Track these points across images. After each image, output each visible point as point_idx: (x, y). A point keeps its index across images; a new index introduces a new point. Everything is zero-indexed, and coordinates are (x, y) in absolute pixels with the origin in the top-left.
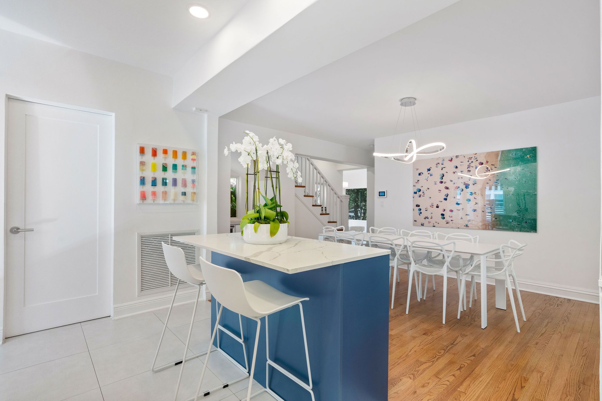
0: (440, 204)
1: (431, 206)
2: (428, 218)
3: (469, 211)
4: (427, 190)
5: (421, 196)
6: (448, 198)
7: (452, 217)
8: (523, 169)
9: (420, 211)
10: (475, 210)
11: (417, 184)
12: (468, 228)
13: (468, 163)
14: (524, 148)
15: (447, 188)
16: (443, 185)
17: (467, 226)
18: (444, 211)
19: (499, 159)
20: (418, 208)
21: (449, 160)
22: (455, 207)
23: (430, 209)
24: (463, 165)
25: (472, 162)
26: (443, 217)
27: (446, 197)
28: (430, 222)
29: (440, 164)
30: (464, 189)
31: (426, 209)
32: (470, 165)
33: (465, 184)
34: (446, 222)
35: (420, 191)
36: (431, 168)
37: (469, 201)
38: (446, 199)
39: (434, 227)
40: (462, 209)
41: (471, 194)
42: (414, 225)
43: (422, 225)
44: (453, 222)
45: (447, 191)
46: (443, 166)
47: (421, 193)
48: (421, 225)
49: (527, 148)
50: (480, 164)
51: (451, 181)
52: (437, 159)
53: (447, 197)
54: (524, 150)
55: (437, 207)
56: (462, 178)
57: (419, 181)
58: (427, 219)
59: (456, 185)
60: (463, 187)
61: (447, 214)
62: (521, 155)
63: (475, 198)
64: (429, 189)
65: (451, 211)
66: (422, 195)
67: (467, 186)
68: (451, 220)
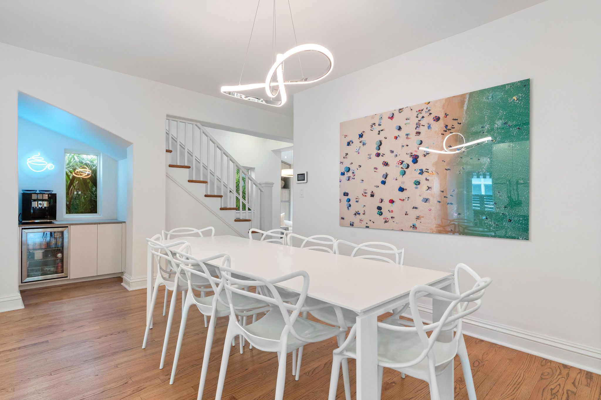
0: (376, 191)
1: (364, 194)
2: (359, 214)
3: (419, 202)
4: (359, 168)
5: (351, 179)
6: (387, 181)
7: (392, 211)
8: (505, 123)
9: (349, 203)
10: (427, 200)
11: (345, 159)
12: (415, 230)
13: (417, 120)
14: (508, 84)
15: (386, 164)
16: (381, 159)
17: (414, 227)
18: (381, 202)
19: (465, 108)
20: (346, 197)
21: (389, 118)
22: (397, 195)
23: (362, 199)
24: (409, 123)
25: (423, 117)
26: (380, 212)
27: (384, 179)
28: (362, 221)
29: (377, 124)
30: (411, 164)
31: (357, 200)
32: (420, 122)
33: (412, 156)
34: (384, 220)
35: (349, 170)
36: (364, 132)
37: (417, 183)
38: (384, 183)
39: (367, 229)
40: (407, 199)
41: (422, 172)
42: (341, 225)
43: (352, 225)
44: (394, 220)
45: (385, 169)
46: (380, 128)
47: (350, 174)
48: (350, 225)
49: (512, 84)
50: (434, 120)
51: (392, 152)
52: (373, 117)
53: (386, 178)
54: (507, 88)
55: (372, 196)
56: (407, 146)
57: (347, 154)
58: (357, 215)
59: (399, 159)
60: (409, 160)
61: (386, 206)
62: (501, 98)
63: (427, 180)
64: (360, 166)
65: (392, 201)
66: (352, 177)
67: (415, 159)
68: (392, 217)
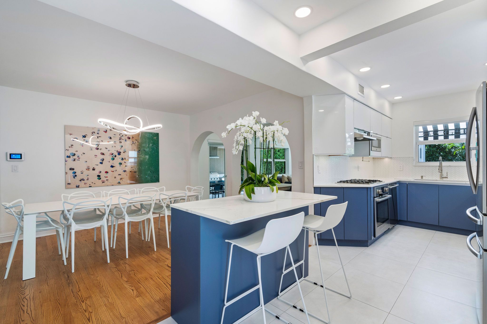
0: (96, 167)
1: (87, 169)
2: (84, 180)
3: (121, 172)
4: (83, 155)
5: (76, 160)
6: (104, 162)
7: (107, 177)
8: (153, 145)
9: (75, 174)
10: (125, 171)
11: (70, 148)
12: (120, 184)
13: (120, 136)
14: (153, 133)
15: (103, 154)
16: (99, 152)
17: (119, 183)
18: (100, 173)
19: (140, 137)
20: (73, 171)
21: (104, 131)
22: (109, 169)
23: (86, 172)
24: (116, 137)
25: (123, 136)
26: (99, 178)
27: (101, 162)
28: (86, 183)
29: (96, 133)
30: (117, 155)
31: (82, 172)
32: (121, 138)
33: (118, 152)
34: (102, 182)
35: (74, 155)
36: (86, 135)
37: (121, 164)
38: (101, 163)
39: (90, 188)
40: (115, 171)
41: (122, 159)
42: (66, 188)
43: (78, 187)
44: (108, 181)
45: (102, 157)
46: (98, 135)
47: (75, 157)
48: (76, 187)
49: (154, 133)
50: (128, 138)
51: (107, 148)
52: (93, 128)
53: (103, 161)
54: (153, 134)
55: (94, 169)
56: (115, 147)
57: (72, 145)
58: (82, 181)
59: (110, 152)
61: (103, 175)
62: (152, 137)
63: (125, 162)
64: (84, 154)
65: (107, 172)
66: (77, 159)
67: (119, 153)
68: (107, 180)
